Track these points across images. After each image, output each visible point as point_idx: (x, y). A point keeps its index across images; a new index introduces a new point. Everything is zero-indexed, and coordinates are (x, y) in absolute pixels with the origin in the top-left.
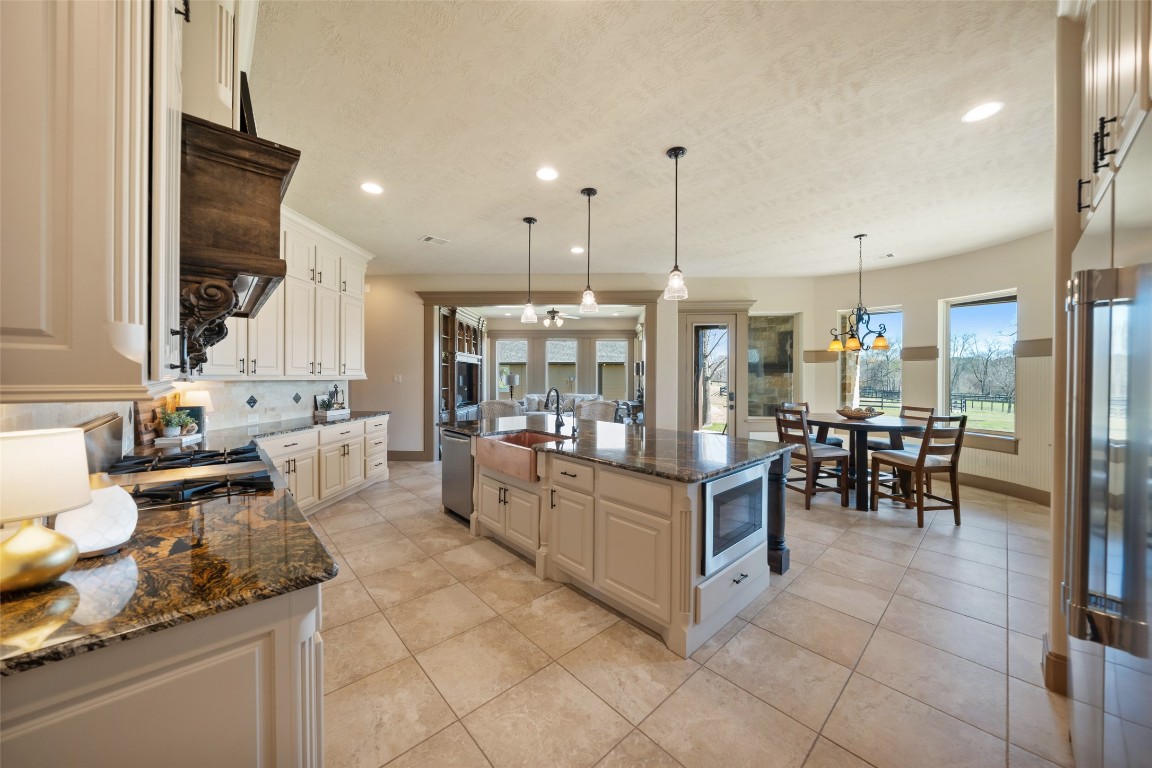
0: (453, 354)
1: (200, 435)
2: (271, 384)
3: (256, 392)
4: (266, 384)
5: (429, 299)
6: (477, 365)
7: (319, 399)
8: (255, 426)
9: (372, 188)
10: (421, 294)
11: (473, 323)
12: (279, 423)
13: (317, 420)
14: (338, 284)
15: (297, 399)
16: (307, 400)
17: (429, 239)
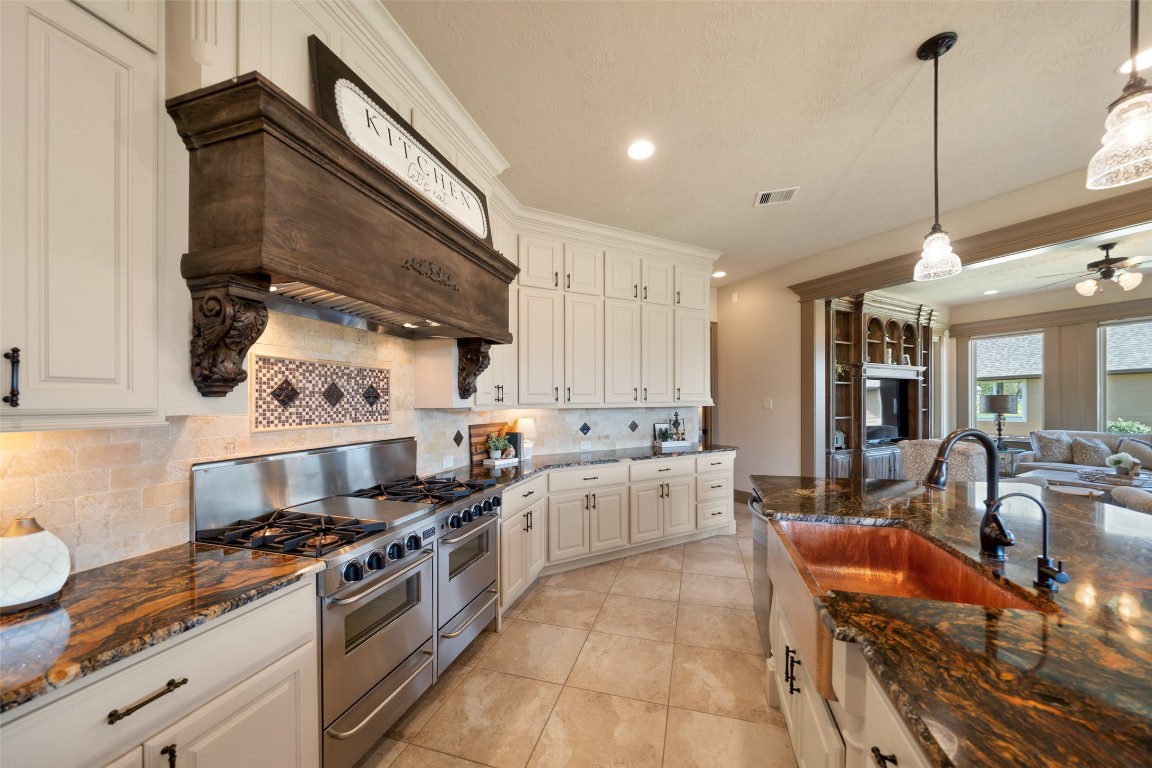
0: (858, 367)
1: (517, 460)
2: (605, 411)
3: (589, 420)
4: (599, 411)
5: (806, 292)
6: (915, 382)
7: (658, 427)
8: (589, 452)
9: (641, 150)
10: (795, 288)
11: (905, 316)
12: (614, 451)
13: (656, 452)
14: (670, 296)
15: (634, 427)
16: (645, 428)
17: (765, 198)
